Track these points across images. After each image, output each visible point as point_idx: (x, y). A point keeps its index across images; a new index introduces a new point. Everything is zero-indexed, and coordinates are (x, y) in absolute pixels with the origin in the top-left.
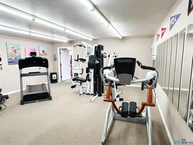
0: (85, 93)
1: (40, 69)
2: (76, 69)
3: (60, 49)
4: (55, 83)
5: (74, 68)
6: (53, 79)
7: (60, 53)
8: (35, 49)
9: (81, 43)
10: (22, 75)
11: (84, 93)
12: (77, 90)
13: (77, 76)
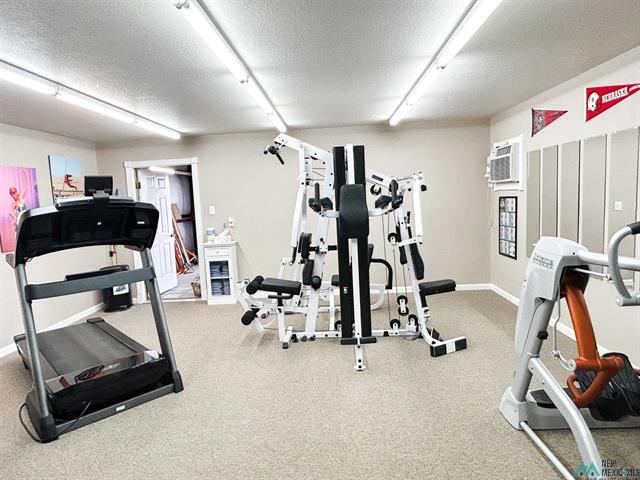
0: (299, 335)
1: (111, 254)
2: (219, 246)
3: (136, 170)
4: (124, 309)
5: (209, 243)
6: (115, 293)
7: (138, 186)
8: (34, 170)
9: (277, 140)
10: (31, 293)
11: (294, 338)
12: (262, 327)
13: (221, 270)
